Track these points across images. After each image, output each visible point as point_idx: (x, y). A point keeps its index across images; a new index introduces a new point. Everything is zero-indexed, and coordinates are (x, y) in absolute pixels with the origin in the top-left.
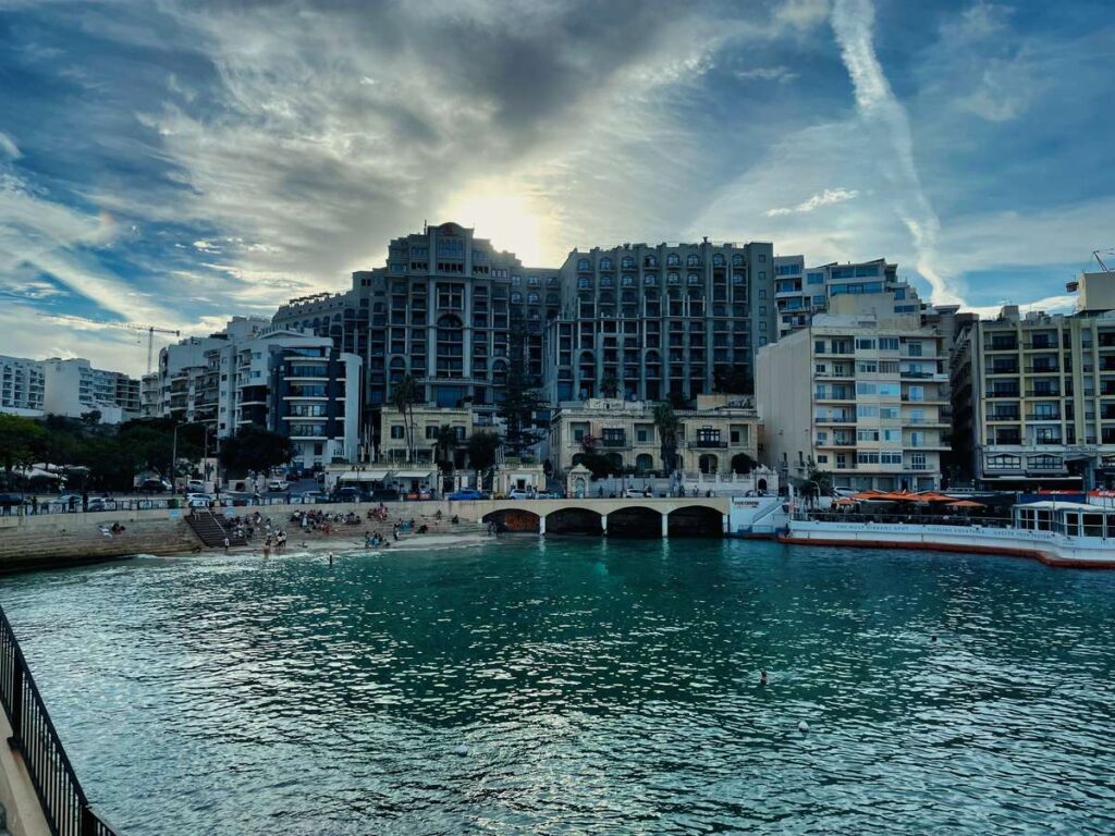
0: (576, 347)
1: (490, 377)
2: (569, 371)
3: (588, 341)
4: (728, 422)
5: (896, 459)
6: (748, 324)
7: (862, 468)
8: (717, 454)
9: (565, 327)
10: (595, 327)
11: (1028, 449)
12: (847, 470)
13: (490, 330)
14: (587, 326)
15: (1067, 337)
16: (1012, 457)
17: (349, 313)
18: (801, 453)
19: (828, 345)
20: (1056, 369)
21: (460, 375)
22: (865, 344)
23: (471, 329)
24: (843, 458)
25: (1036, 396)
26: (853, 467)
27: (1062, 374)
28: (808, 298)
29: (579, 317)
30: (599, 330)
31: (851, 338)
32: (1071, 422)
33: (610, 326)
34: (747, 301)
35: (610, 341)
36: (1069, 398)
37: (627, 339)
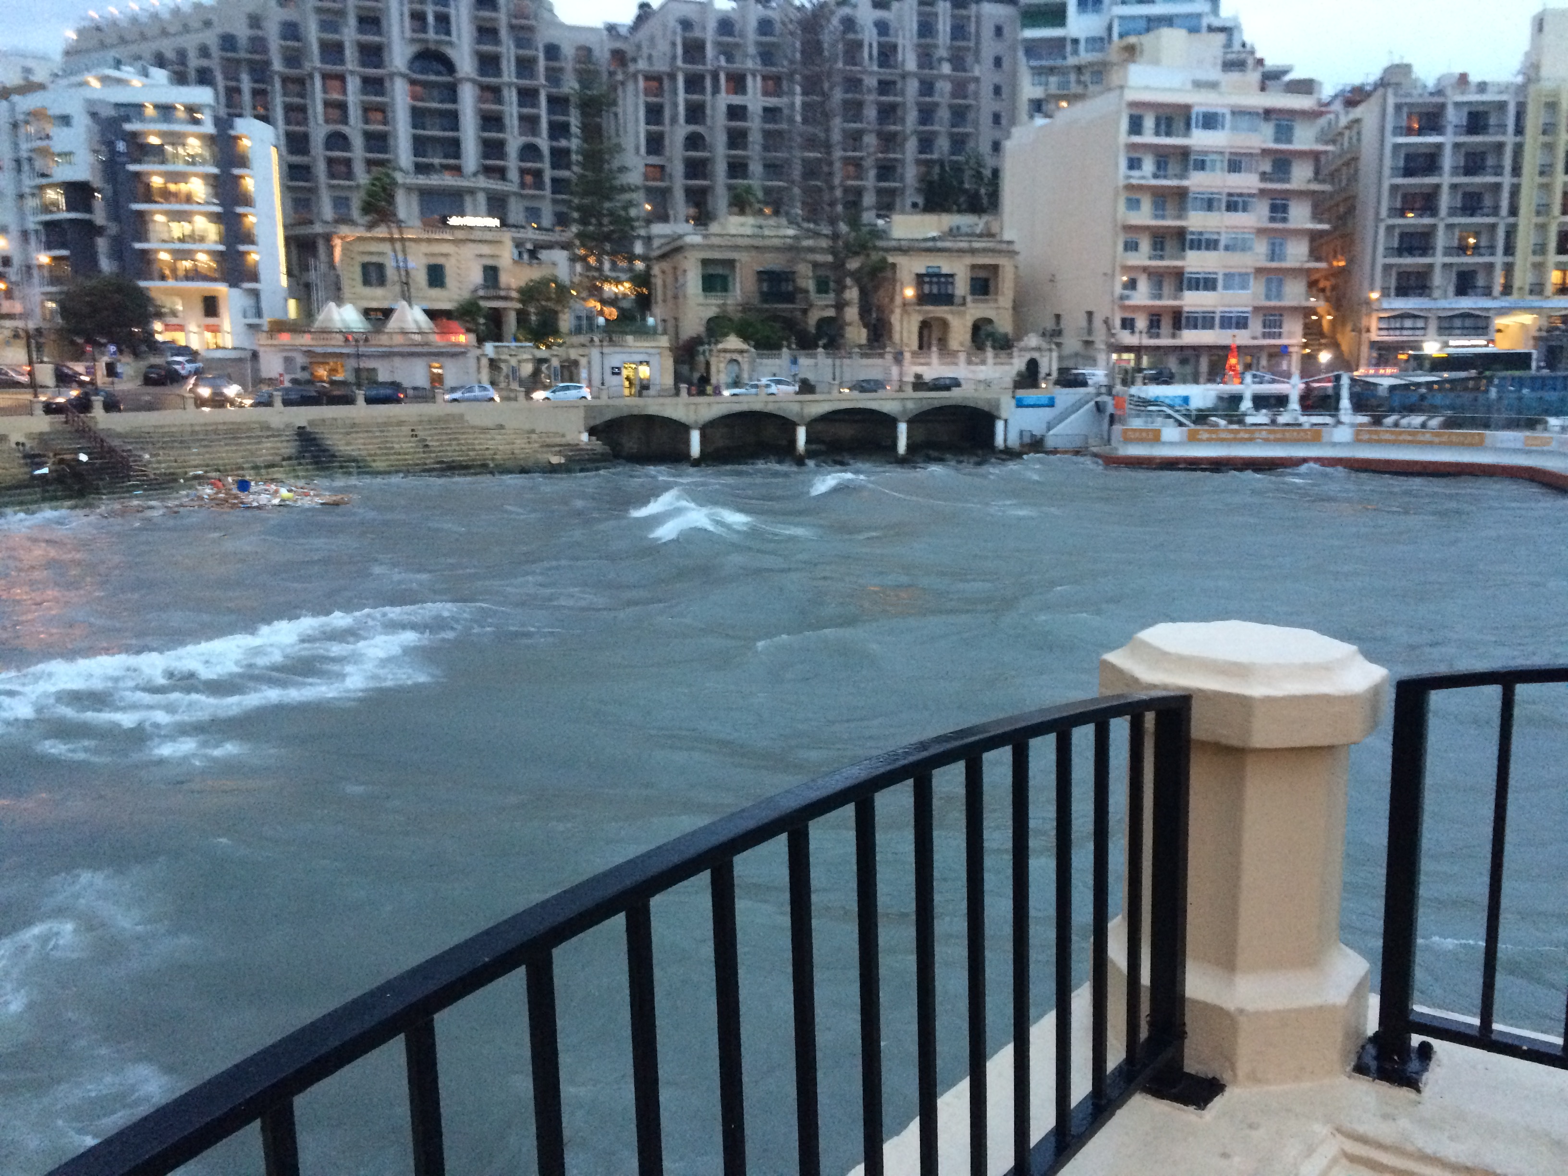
0: (674, 120)
1: (513, 175)
2: (662, 168)
3: (695, 113)
4: (969, 260)
5: (1241, 323)
6: (972, 87)
7: (1190, 337)
8: (949, 317)
9: (655, 79)
10: (708, 83)
11: (1443, 304)
12: (1165, 341)
13: (509, 85)
14: (694, 83)
15: (1520, 116)
16: (1415, 317)
17: (228, 42)
18: (1090, 314)
19: (1149, 123)
20: (1498, 170)
21: (457, 170)
22: (1210, 121)
23: (473, 81)
24: (1159, 321)
25: (1463, 215)
26: (1174, 336)
27: (1507, 180)
28: (1075, 41)
29: (679, 63)
30: (716, 90)
31: (1186, 109)
32: (1509, 259)
33: (738, 82)
34: (972, 44)
35: (736, 112)
36: (1511, 220)
37: (766, 110)
